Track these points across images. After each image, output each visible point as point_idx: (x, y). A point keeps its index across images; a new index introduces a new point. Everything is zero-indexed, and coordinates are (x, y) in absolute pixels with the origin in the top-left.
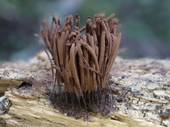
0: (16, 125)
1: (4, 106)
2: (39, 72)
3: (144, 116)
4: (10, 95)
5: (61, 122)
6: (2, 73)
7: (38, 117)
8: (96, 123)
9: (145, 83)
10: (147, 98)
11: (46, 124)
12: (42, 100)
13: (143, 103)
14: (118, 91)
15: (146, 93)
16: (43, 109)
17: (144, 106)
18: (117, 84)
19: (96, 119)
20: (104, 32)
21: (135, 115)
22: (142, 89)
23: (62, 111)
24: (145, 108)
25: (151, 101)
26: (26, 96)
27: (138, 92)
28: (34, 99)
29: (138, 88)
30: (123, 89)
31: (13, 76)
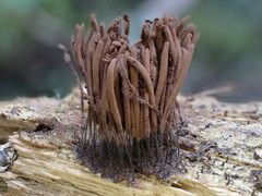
0: (23, 189)
1: (5, 159)
2: (70, 113)
3: (228, 184)
4: (16, 141)
5: (93, 189)
6: (9, 110)
7: (57, 177)
8: (147, 192)
9: (244, 136)
10: (240, 159)
11: (69, 191)
12: (64, 151)
13: (231, 166)
14: (193, 146)
15: (242, 152)
16: (64, 166)
17: (233, 170)
18: (195, 136)
19: (147, 184)
20: (167, 43)
21: (213, 181)
22: (236, 145)
23: (94, 170)
24: (234, 174)
25: (247, 164)
26: (40, 144)
27: (229, 149)
28: (52, 149)
29: (229, 144)
30: (204, 143)
31: (25, 115)
